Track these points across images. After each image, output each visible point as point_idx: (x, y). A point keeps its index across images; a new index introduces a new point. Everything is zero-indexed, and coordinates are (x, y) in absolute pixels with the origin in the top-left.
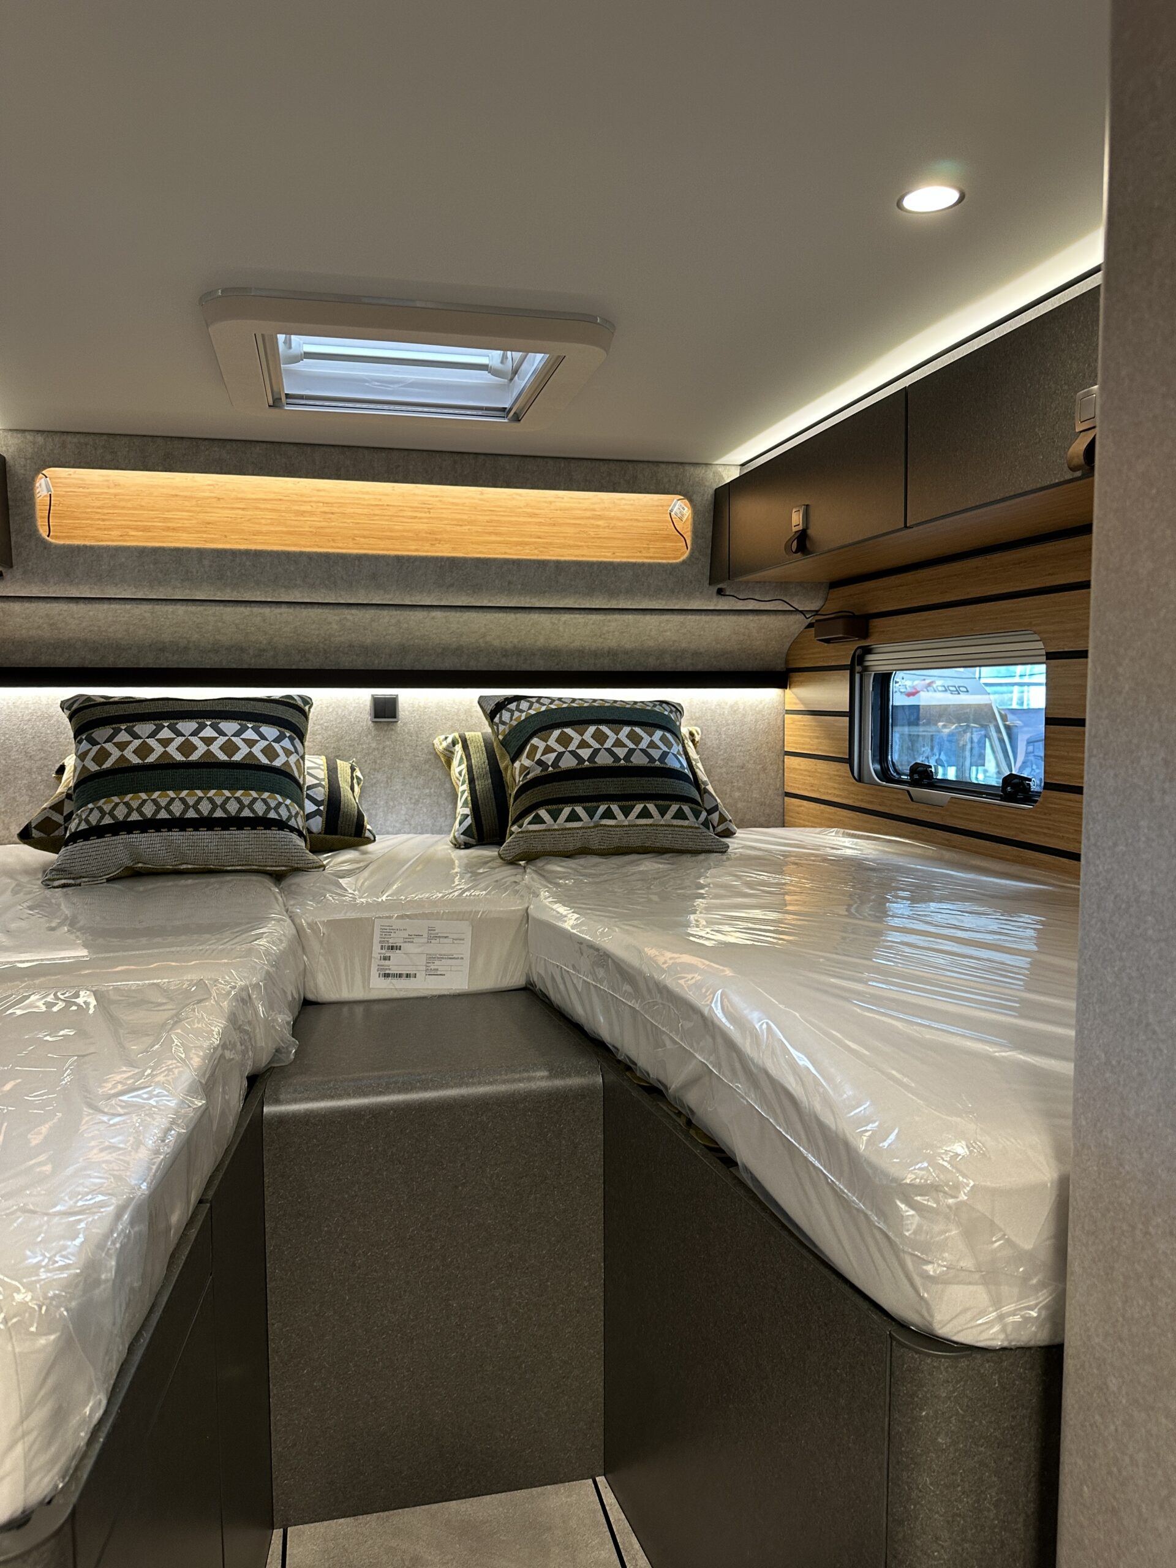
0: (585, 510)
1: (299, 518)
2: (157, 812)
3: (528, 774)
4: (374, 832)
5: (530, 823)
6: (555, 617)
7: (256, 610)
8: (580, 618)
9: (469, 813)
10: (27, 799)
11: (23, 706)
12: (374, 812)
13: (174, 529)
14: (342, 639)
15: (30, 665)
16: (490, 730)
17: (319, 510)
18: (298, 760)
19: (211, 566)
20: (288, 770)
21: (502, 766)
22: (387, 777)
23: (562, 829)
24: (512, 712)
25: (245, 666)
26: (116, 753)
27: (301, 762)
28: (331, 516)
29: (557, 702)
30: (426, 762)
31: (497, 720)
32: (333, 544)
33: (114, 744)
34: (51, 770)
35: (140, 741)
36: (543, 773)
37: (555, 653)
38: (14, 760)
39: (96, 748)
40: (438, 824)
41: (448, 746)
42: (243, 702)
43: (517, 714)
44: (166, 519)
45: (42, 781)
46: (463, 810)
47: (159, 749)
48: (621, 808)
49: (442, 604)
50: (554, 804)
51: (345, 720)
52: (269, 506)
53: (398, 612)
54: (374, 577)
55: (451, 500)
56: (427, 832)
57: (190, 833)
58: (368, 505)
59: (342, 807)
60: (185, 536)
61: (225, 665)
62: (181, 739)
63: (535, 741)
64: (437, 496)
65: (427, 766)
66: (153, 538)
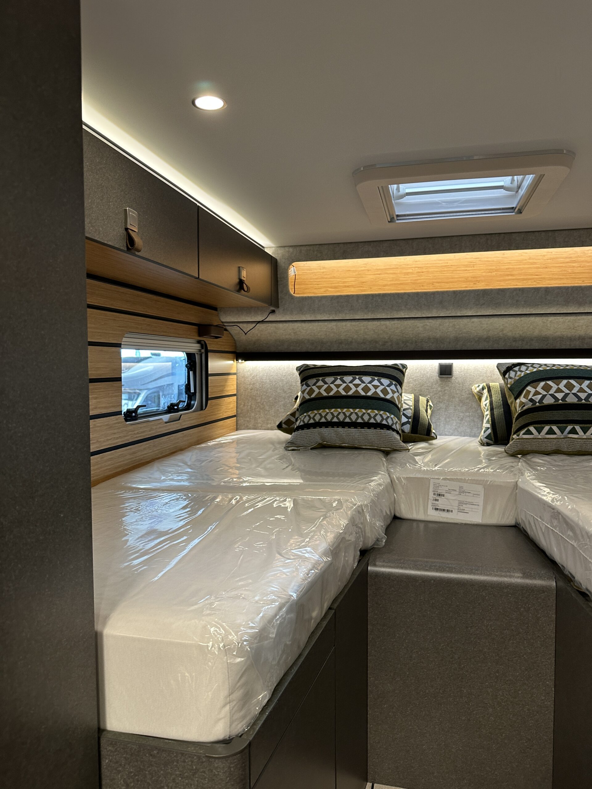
0: (566, 258)
1: (406, 276)
2: (333, 418)
3: (524, 406)
4: (436, 434)
5: (524, 434)
6: (544, 319)
7: (383, 322)
8: (560, 319)
9: (490, 427)
10: (283, 410)
11: (282, 369)
12: (438, 424)
13: (348, 287)
14: (425, 335)
15: (286, 351)
16: (502, 382)
17: (416, 271)
18: (399, 396)
19: (362, 303)
20: (393, 401)
21: (509, 402)
22: (446, 406)
23: (544, 439)
24: (516, 372)
25: (377, 350)
26: (317, 391)
27: (400, 397)
28: (421, 274)
29: (543, 366)
30: (467, 398)
31: (507, 376)
32: (422, 288)
33: (316, 386)
34: (293, 398)
35: (327, 385)
36: (533, 406)
37: (545, 339)
38: (278, 393)
39: (309, 388)
40: (473, 432)
41: (480, 390)
42: (374, 367)
43: (519, 373)
44: (344, 282)
45: (289, 402)
46: (486, 425)
47: (335, 389)
48: (581, 428)
49: (478, 314)
50: (539, 424)
51: (425, 376)
52: (391, 272)
53: (454, 320)
54: (441, 302)
55: (486, 259)
56: (467, 436)
57: (346, 429)
58: (442, 266)
59: (420, 420)
60: (352, 289)
61: (368, 350)
62: (345, 385)
63: (529, 388)
64: (478, 258)
65: (468, 401)
66: (338, 291)
